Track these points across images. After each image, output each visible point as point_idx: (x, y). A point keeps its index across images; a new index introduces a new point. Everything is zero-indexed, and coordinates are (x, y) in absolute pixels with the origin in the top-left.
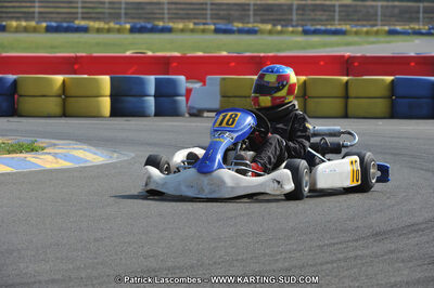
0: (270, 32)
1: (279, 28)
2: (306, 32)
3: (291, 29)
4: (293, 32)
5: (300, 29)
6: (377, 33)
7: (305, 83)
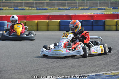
0: (28, 10)
1: (30, 8)
3: (33, 9)
4: (34, 9)
5: (36, 8)
6: (55, 9)
7: (37, 22)
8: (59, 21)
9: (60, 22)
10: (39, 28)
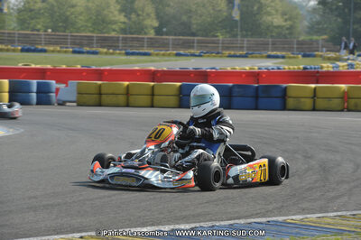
0: (106, 53)
1: (111, 51)
2: (127, 54)
3: (118, 52)
4: (120, 54)
5: (124, 52)
6: (169, 55)
7: (128, 86)
8: (179, 84)
9: (181, 86)
10: (131, 98)
